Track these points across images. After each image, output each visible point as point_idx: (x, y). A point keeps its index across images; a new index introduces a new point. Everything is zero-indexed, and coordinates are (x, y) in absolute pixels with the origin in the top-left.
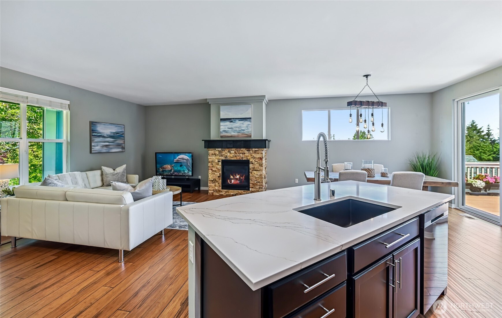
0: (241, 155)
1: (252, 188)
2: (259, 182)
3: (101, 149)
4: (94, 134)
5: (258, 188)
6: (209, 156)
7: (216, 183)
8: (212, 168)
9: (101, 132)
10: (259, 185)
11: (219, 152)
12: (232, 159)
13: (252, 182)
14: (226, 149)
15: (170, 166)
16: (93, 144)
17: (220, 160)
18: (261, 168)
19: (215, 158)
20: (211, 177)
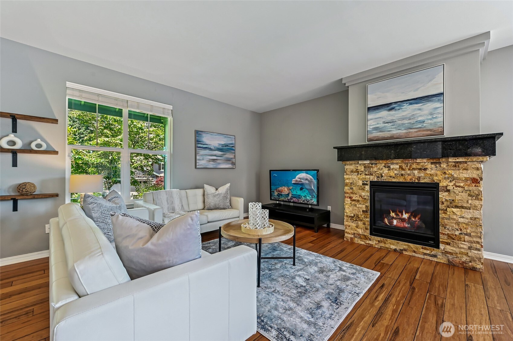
0: (416, 172)
1: (448, 244)
3: (206, 164)
4: (199, 145)
6: (347, 174)
7: (359, 222)
8: (352, 195)
9: (207, 143)
11: (364, 167)
12: (394, 180)
13: (447, 232)
14: (381, 162)
15: (288, 189)
16: (198, 158)
17: (367, 181)
18: (477, 203)
19: (357, 179)
20: (349, 210)
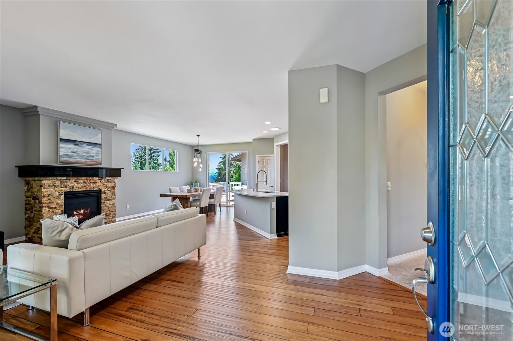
0: (92, 184)
2: (112, 212)
5: (111, 217)
6: (45, 188)
8: (50, 204)
10: (113, 215)
11: (60, 182)
12: (80, 190)
14: (74, 178)
17: (62, 192)
18: (114, 197)
19: (54, 191)
20: (47, 217)
